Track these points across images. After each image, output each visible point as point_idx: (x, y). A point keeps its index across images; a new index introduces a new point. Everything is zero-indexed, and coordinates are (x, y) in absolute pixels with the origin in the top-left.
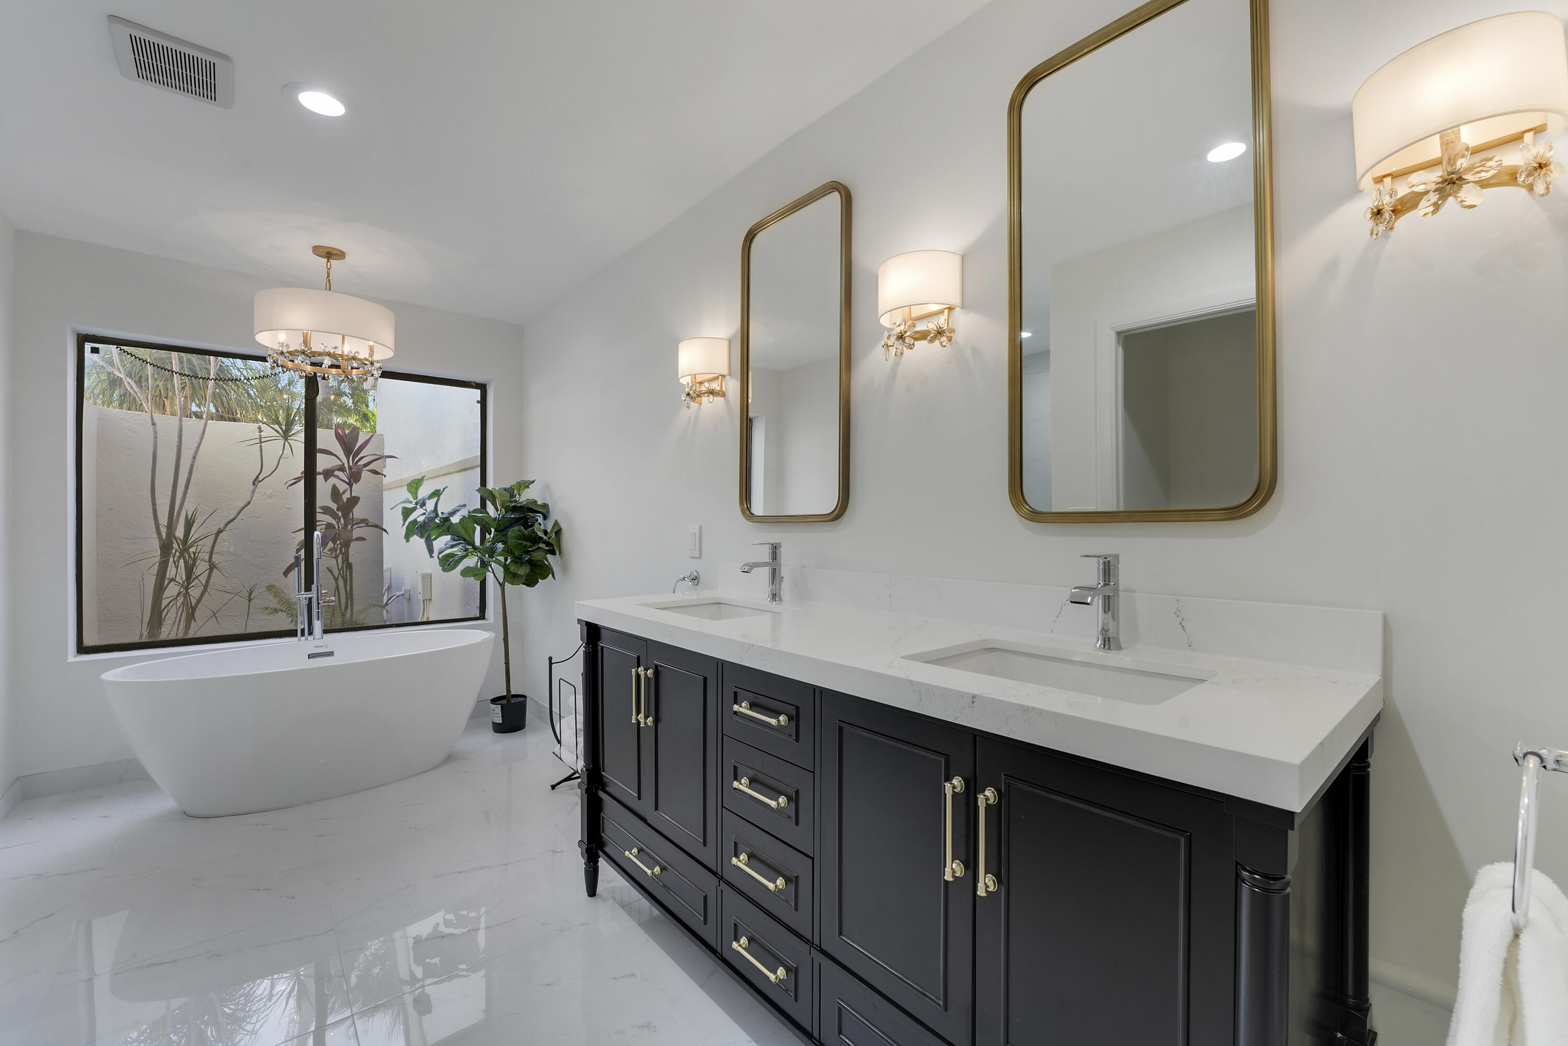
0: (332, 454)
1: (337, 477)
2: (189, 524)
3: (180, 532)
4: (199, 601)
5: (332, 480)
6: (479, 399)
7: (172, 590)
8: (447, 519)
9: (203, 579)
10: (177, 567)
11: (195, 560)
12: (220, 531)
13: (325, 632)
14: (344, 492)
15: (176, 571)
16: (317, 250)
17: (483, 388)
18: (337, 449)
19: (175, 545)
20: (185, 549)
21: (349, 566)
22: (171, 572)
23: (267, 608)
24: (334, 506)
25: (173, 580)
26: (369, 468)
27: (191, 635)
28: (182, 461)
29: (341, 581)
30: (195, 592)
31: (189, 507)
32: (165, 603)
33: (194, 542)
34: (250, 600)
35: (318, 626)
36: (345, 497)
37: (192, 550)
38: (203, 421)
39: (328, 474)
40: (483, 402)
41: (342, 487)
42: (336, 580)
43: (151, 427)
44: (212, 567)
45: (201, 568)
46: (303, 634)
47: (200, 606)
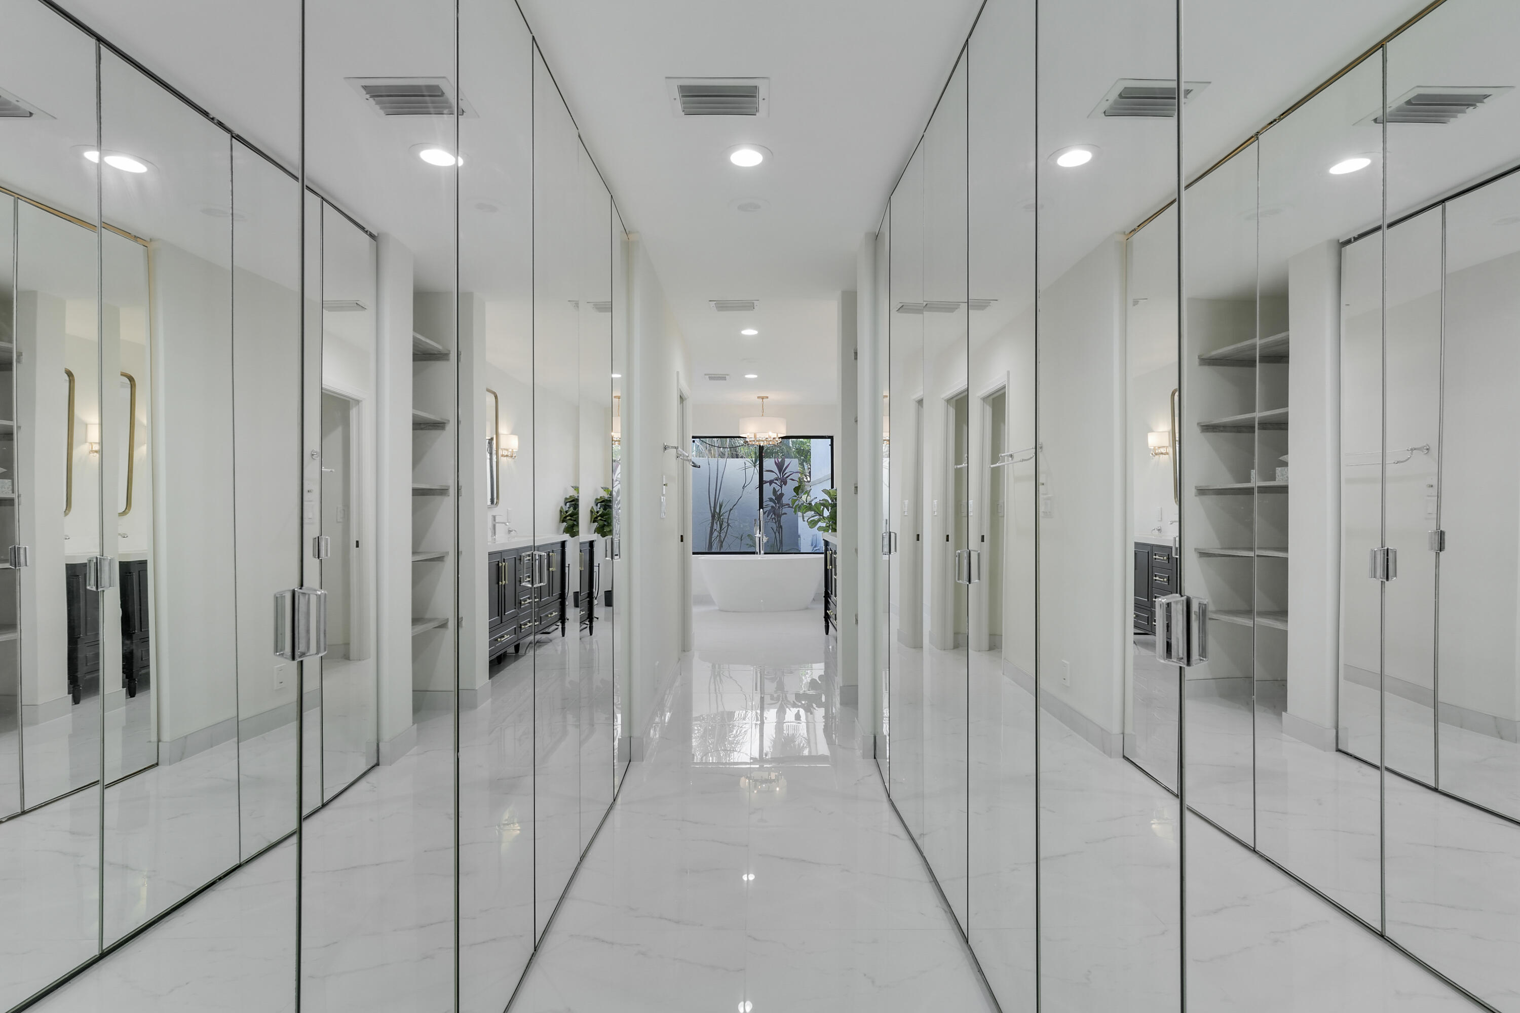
0: (773, 472)
1: (776, 483)
2: (721, 506)
3: (718, 511)
4: (724, 539)
5: (773, 485)
6: (830, 444)
7: (715, 534)
8: (810, 504)
9: (725, 529)
10: (717, 524)
11: (723, 522)
12: (731, 510)
13: (765, 554)
14: (778, 491)
15: (717, 527)
16: (758, 397)
17: (831, 438)
18: (776, 470)
19: (716, 516)
20: (719, 517)
21: (781, 527)
22: (715, 527)
23: (748, 544)
24: (774, 498)
25: (716, 530)
26: (789, 478)
27: (722, 551)
28: (718, 481)
29: (777, 534)
30: (723, 535)
31: (720, 499)
32: (713, 539)
33: (722, 514)
34: (741, 540)
35: (762, 552)
36: (778, 493)
37: (722, 517)
38: (725, 459)
39: (771, 482)
40: (832, 445)
41: (778, 488)
42: (775, 533)
43: (708, 465)
44: (728, 525)
45: (725, 525)
46: (757, 554)
47: (724, 541)
